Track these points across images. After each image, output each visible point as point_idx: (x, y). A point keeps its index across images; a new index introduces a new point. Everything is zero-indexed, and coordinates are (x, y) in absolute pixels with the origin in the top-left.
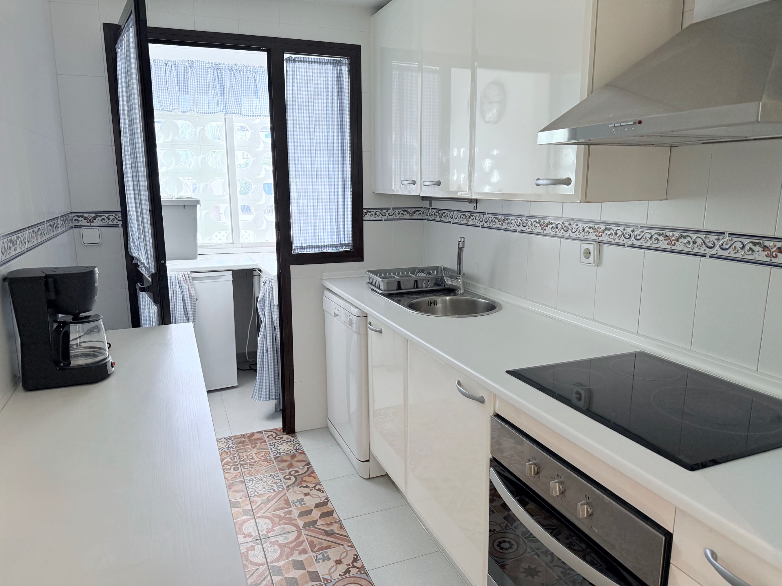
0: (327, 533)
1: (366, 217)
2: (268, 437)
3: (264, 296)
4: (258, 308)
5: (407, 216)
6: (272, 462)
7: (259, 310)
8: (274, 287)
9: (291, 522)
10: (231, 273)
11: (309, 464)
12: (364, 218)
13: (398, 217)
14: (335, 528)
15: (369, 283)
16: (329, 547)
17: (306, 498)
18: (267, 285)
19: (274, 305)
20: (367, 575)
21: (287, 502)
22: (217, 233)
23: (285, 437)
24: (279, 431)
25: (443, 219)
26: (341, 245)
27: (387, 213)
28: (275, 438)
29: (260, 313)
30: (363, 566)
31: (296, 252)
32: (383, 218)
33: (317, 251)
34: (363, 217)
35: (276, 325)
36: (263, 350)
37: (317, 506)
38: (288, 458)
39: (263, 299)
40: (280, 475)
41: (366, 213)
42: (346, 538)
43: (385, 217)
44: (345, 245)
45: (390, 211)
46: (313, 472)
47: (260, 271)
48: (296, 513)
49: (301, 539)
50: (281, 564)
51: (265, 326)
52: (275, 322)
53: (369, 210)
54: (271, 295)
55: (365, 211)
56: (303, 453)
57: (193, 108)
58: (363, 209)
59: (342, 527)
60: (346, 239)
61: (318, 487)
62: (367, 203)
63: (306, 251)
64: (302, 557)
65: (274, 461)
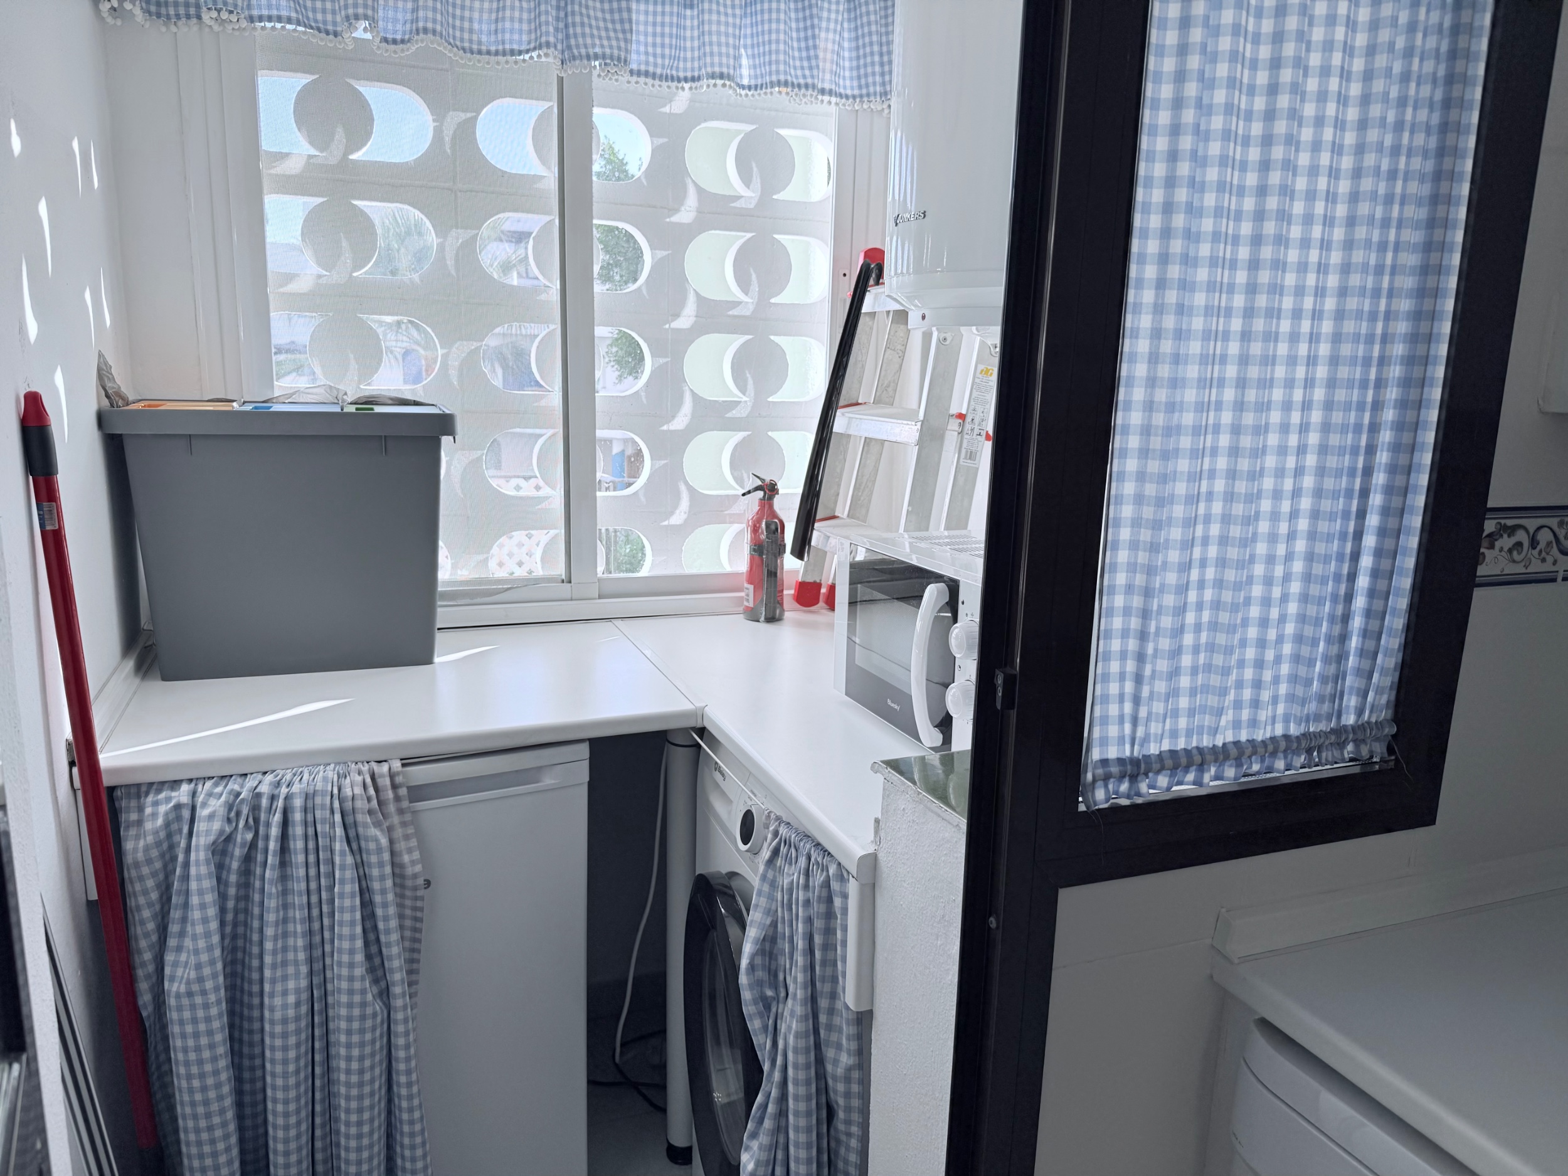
1: (1492, 563)
10: (584, 750)
12: (1482, 570)
26: (1334, 737)
34: (1476, 559)
41: (1496, 540)
44: (1357, 734)
53: (1511, 518)
55: (1489, 526)
62: (1511, 474)
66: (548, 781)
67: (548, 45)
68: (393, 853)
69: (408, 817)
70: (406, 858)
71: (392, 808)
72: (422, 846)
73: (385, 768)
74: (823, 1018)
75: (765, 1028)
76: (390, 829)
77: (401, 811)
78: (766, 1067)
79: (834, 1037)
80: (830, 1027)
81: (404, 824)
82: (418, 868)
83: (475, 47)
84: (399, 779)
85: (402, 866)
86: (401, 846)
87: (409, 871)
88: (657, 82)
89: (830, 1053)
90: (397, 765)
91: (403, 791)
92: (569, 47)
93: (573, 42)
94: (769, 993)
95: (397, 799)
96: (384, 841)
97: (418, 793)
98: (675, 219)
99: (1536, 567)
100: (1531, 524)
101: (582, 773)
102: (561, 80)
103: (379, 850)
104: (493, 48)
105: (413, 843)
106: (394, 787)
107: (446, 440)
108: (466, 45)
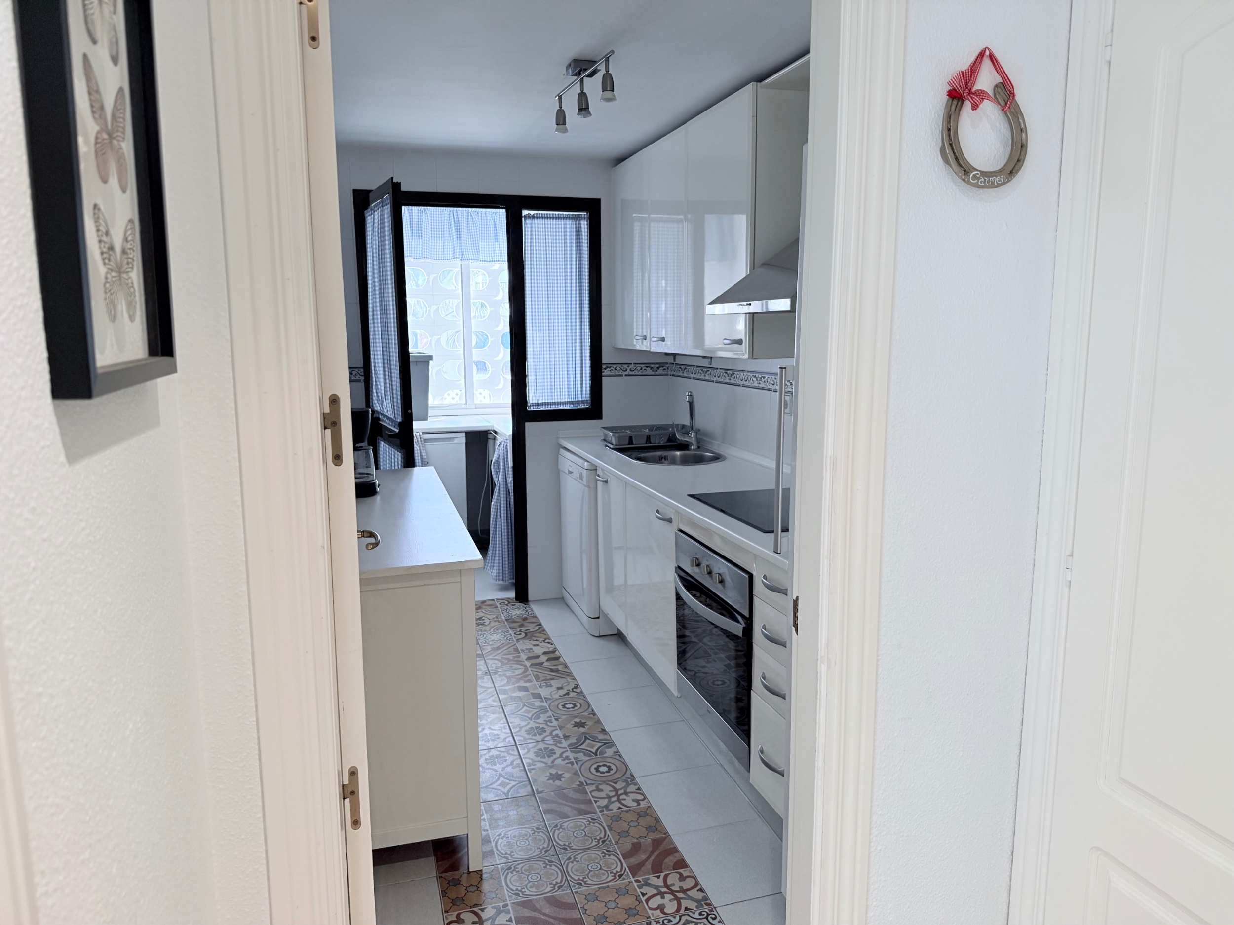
0: (552, 670)
1: (606, 372)
2: (500, 604)
3: (498, 458)
4: (492, 470)
5: (650, 372)
6: (503, 623)
7: (493, 473)
8: (509, 448)
9: (519, 662)
10: (464, 434)
11: (540, 624)
12: (603, 374)
13: (640, 373)
14: (560, 668)
15: (605, 440)
16: (552, 679)
17: (534, 648)
18: (502, 446)
19: (509, 467)
20: (584, 696)
21: (517, 650)
22: (450, 392)
23: (518, 604)
24: (512, 600)
25: (685, 375)
26: (578, 402)
27: (628, 369)
28: (507, 605)
29: (494, 476)
30: (582, 692)
31: (532, 409)
32: (624, 373)
33: (553, 408)
34: (601, 372)
35: (510, 488)
36: (497, 515)
37: (545, 653)
38: (520, 620)
39: (498, 462)
40: (511, 631)
41: (605, 369)
42: (570, 674)
43: (626, 373)
44: (583, 402)
45: (631, 366)
46: (544, 630)
47: (496, 432)
48: (523, 656)
49: (527, 673)
50: (507, 688)
51: (499, 490)
52: (509, 485)
53: (609, 365)
54: (505, 456)
55: (604, 366)
56: (536, 617)
57: (427, 255)
58: (601, 364)
59: (566, 667)
60: (584, 396)
61: (547, 640)
62: (607, 357)
63: (541, 408)
64: (527, 685)
65: (506, 622)
66: (456, 441)
67: (457, 258)
68: (420, 453)
69: (423, 445)
70: (423, 454)
71: (420, 442)
72: (426, 452)
73: (418, 434)
74: (507, 472)
75: (496, 477)
76: (419, 447)
77: (422, 444)
78: (496, 484)
79: (509, 476)
80: (508, 474)
81: (423, 447)
82: (426, 457)
83: (438, 258)
84: (421, 436)
85: (422, 456)
86: (422, 451)
87: (424, 457)
88: (488, 263)
89: (508, 479)
90: (421, 433)
91: (422, 439)
92: (463, 257)
93: (463, 256)
94: (498, 470)
95: (421, 441)
96: (418, 449)
97: (426, 440)
98: (497, 298)
99: (617, 374)
100: (615, 366)
101: (464, 440)
102: (461, 265)
103: (417, 450)
104: (442, 258)
105: (425, 451)
106: (420, 438)
107: (431, 361)
108: (435, 258)
